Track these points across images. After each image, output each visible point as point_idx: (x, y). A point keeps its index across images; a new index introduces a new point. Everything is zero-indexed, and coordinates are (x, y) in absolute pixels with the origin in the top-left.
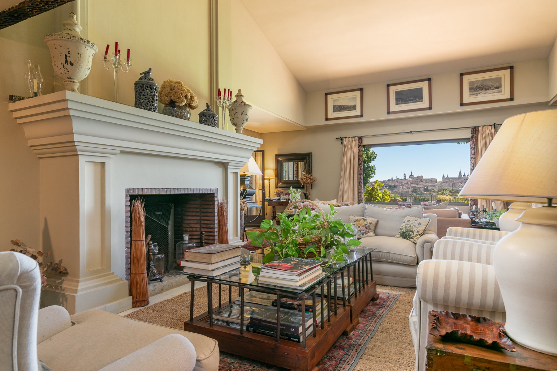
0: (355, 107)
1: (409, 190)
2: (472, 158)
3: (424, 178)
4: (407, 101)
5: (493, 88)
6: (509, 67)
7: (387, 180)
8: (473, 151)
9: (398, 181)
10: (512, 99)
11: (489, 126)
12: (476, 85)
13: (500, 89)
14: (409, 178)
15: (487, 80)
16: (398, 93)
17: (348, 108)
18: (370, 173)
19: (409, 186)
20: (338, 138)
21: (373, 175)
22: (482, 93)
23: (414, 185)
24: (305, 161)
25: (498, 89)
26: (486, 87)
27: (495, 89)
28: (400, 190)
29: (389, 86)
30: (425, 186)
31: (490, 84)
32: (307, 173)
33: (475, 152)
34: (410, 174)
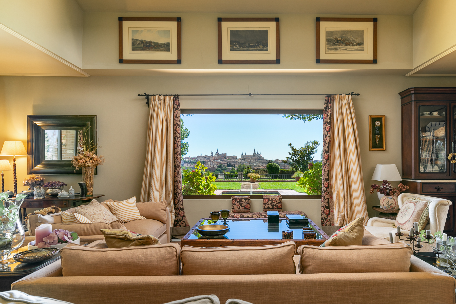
0: (169, 46)
1: (215, 166)
2: (326, 136)
3: (227, 155)
4: (247, 47)
5: (355, 44)
6: (372, 18)
7: (196, 156)
8: (328, 127)
9: (206, 158)
10: (375, 61)
11: (346, 95)
12: (335, 36)
13: (362, 46)
14: (216, 155)
15: (347, 31)
16: (234, 33)
17: (158, 47)
18: (183, 150)
19: (215, 162)
20: (142, 95)
21: (186, 152)
22: (342, 49)
23: (219, 161)
24: (84, 129)
25: (360, 46)
26: (347, 41)
27: (357, 45)
28: (208, 166)
29: (221, 21)
30: (228, 163)
31: (351, 38)
32: (87, 150)
33: (330, 129)
34: (216, 152)
